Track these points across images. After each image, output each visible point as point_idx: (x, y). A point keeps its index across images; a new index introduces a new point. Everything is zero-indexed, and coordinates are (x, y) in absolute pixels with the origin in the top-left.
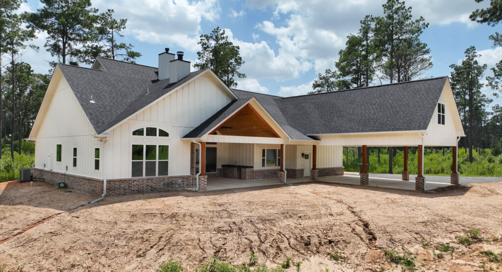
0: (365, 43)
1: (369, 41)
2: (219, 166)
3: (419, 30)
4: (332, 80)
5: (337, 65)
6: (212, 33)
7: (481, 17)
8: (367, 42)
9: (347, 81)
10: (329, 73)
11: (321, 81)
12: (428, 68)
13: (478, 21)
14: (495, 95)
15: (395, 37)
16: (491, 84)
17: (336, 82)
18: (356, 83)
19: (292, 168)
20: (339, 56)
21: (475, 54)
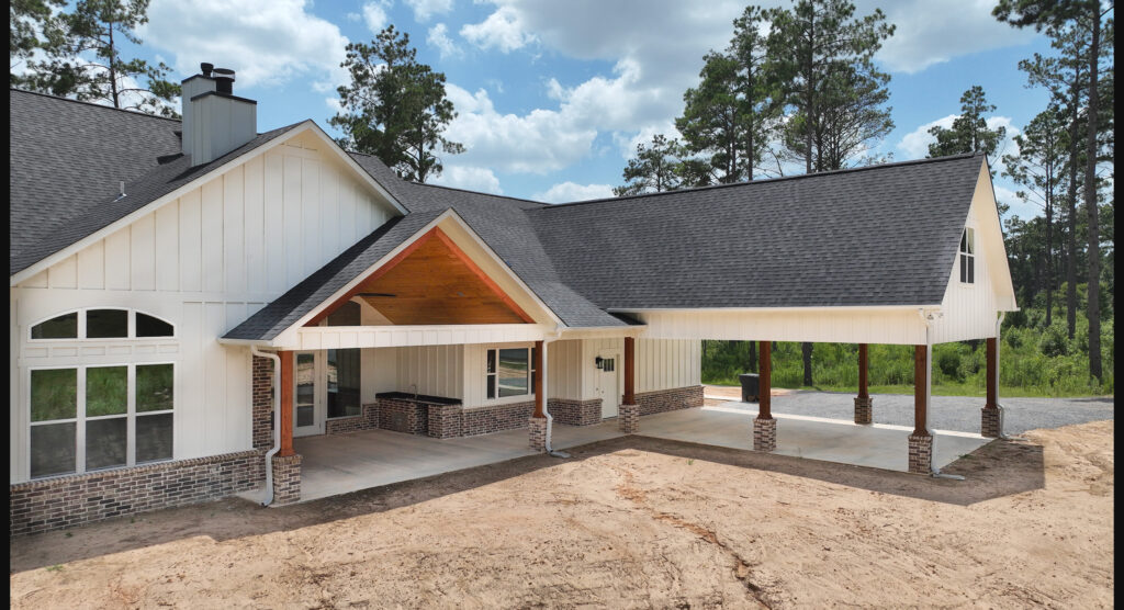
0: (744, 72)
1: (753, 69)
2: (368, 396)
3: (873, 43)
4: (669, 158)
5: (680, 125)
6: (376, 41)
7: (1021, 13)
8: (750, 71)
9: (701, 163)
10: (661, 144)
11: (643, 162)
12: (882, 133)
13: (1013, 23)
14: (1021, 195)
15: (817, 58)
16: (1012, 171)
17: (678, 165)
18: (723, 168)
19: (569, 397)
20: (685, 104)
21: (983, 104)
